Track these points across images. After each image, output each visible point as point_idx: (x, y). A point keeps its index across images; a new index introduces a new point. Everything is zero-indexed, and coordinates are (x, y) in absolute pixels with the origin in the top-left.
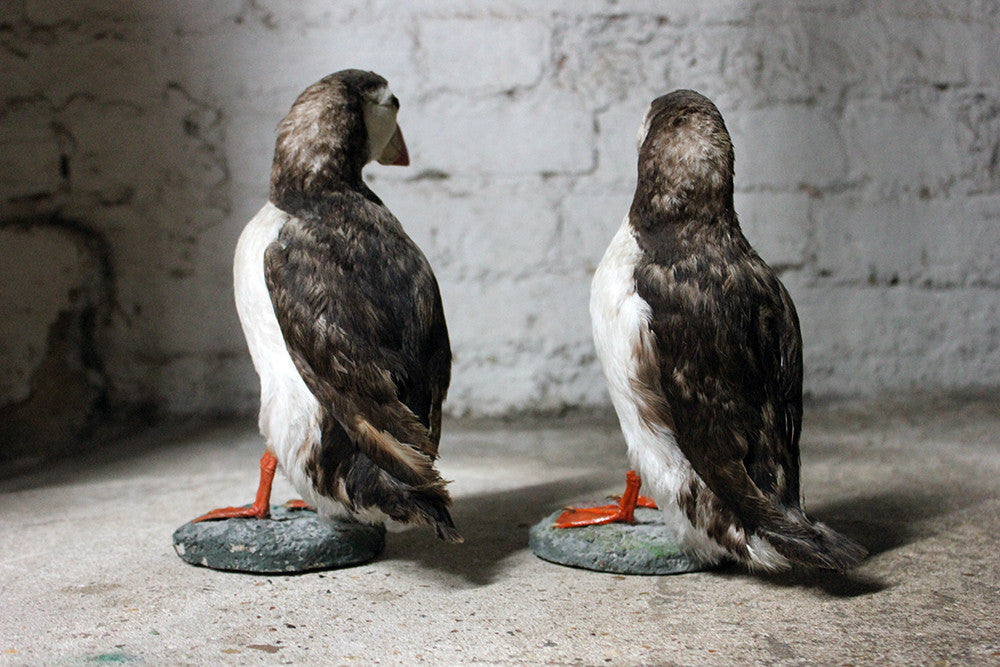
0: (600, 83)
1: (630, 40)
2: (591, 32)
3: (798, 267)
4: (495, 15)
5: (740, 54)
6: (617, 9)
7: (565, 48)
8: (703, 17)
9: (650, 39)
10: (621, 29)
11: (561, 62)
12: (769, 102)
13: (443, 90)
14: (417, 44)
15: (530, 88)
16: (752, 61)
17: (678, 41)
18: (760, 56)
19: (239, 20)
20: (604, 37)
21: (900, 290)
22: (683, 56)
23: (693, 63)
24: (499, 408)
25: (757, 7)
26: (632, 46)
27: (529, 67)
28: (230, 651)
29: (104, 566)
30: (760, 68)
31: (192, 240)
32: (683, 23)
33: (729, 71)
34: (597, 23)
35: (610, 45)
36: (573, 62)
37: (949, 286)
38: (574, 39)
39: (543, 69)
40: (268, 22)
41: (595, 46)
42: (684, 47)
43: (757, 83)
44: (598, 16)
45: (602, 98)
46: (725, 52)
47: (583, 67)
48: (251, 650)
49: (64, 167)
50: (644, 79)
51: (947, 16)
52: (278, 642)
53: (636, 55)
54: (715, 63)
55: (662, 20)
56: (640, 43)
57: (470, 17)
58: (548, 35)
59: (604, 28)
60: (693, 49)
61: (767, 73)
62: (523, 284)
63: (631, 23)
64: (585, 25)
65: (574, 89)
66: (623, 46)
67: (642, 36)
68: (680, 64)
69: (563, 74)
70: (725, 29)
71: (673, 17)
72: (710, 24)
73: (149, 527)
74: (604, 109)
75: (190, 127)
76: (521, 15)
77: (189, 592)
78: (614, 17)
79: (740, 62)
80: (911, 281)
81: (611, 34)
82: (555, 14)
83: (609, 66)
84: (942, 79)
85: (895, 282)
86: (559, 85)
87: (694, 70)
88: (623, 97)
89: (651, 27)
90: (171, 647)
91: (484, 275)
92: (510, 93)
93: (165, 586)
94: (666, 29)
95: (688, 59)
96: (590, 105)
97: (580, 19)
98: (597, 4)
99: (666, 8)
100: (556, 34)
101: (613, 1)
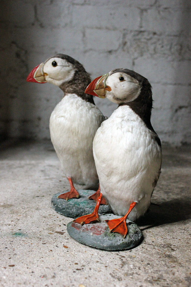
0: (136, 51)
1: (145, 38)
2: (134, 36)
3: (186, 107)
4: (107, 28)
5: (176, 45)
6: (142, 29)
7: (126, 40)
8: (167, 33)
9: (151, 39)
10: (143, 35)
11: (125, 44)
12: (183, 60)
13: (91, 49)
14: (84, 35)
15: (116, 51)
16: (179, 47)
17: (159, 40)
18: (181, 46)
19: (33, 24)
20: (137, 37)
22: (160, 44)
23: (162, 47)
25: (182, 31)
26: (145, 40)
27: (116, 44)
28: (51, 234)
29: (6, 197)
30: (181, 49)
31: (17, 88)
32: (161, 35)
33: (172, 50)
34: (136, 33)
35: (139, 40)
36: (128, 44)
38: (129, 37)
39: (120, 46)
40: (42, 26)
41: (135, 40)
42: (160, 42)
43: (180, 54)
44: (136, 31)
45: (136, 55)
46: (172, 44)
47: (131, 46)
48: (56, 233)
50: (148, 50)
52: (63, 231)
53: (146, 43)
54: (168, 47)
55: (155, 34)
56: (148, 40)
57: (100, 28)
58: (122, 35)
59: (138, 35)
60: (163, 43)
61: (183, 51)
62: (110, 107)
63: (146, 34)
64: (132, 33)
65: (128, 52)
66: (143, 40)
67: (148, 38)
68: (159, 47)
69: (125, 48)
70: (172, 37)
71: (158, 33)
72: (168, 35)
73: (14, 182)
74: (136, 58)
75: (18, 55)
76: (115, 29)
77: (33, 210)
78: (141, 32)
79: (176, 47)
81: (140, 36)
82: (124, 30)
83: (139, 46)
86: (124, 50)
87: (163, 49)
88: (142, 55)
89: (151, 35)
90: (34, 231)
92: (110, 52)
93: (26, 207)
94: (156, 36)
95: (161, 46)
96: (133, 57)
97: (131, 31)
98: (137, 28)
99: (156, 30)
100: (124, 35)
101: (141, 27)
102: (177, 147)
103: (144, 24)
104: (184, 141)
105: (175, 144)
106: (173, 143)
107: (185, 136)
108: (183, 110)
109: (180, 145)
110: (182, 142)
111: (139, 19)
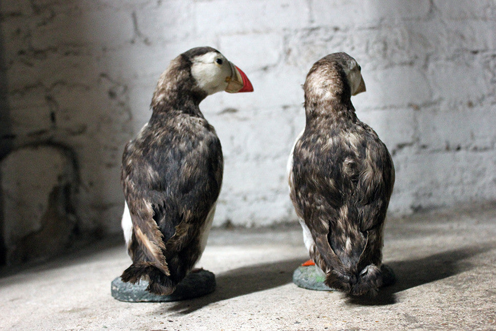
0: (308, 61)
1: (322, 39)
2: (302, 37)
3: (411, 145)
5: (375, 43)
6: (314, 25)
7: (290, 45)
8: (357, 26)
9: (331, 38)
10: (317, 35)
11: (288, 52)
12: (391, 65)
15: (275, 66)
16: (381, 46)
17: (345, 38)
18: (385, 44)
19: (133, 42)
20: (308, 39)
21: (462, 153)
22: (348, 45)
23: (353, 49)
24: (269, 222)
25: (382, 19)
26: (322, 43)
27: (273, 55)
30: (385, 49)
31: (116, 149)
32: (346, 30)
33: (371, 51)
34: (305, 33)
35: (312, 43)
36: (294, 52)
37: (486, 149)
38: (294, 41)
39: (280, 56)
40: (147, 42)
41: (305, 43)
42: (348, 41)
43: (384, 56)
44: (305, 29)
46: (368, 43)
47: (299, 54)
49: (53, 117)
51: (475, 18)
53: (325, 47)
54: (363, 48)
55: (336, 29)
56: (327, 41)
57: (243, 33)
58: (281, 40)
59: (308, 35)
60: (352, 42)
61: (389, 52)
62: (277, 161)
63: (321, 32)
64: (299, 34)
65: (296, 65)
66: (318, 42)
67: (327, 37)
68: (347, 49)
69: (290, 59)
70: (368, 31)
71: (342, 27)
72: (360, 29)
75: (112, 95)
76: (268, 31)
78: (313, 29)
79: (376, 47)
80: (467, 148)
81: (312, 37)
82: (284, 30)
83: (312, 53)
84: (475, 48)
85: (459, 149)
86: (288, 63)
87: (353, 52)
89: (331, 33)
91: (257, 158)
92: (265, 69)
94: (339, 33)
95: (350, 47)
97: (296, 31)
98: (304, 24)
99: (337, 23)
100: (286, 39)
101: (312, 22)
102: (404, 217)
103: (316, 17)
104: (417, 205)
105: (401, 212)
106: (398, 211)
107: (416, 195)
108: (406, 150)
109: (410, 212)
110: (412, 207)
111: (307, 10)
